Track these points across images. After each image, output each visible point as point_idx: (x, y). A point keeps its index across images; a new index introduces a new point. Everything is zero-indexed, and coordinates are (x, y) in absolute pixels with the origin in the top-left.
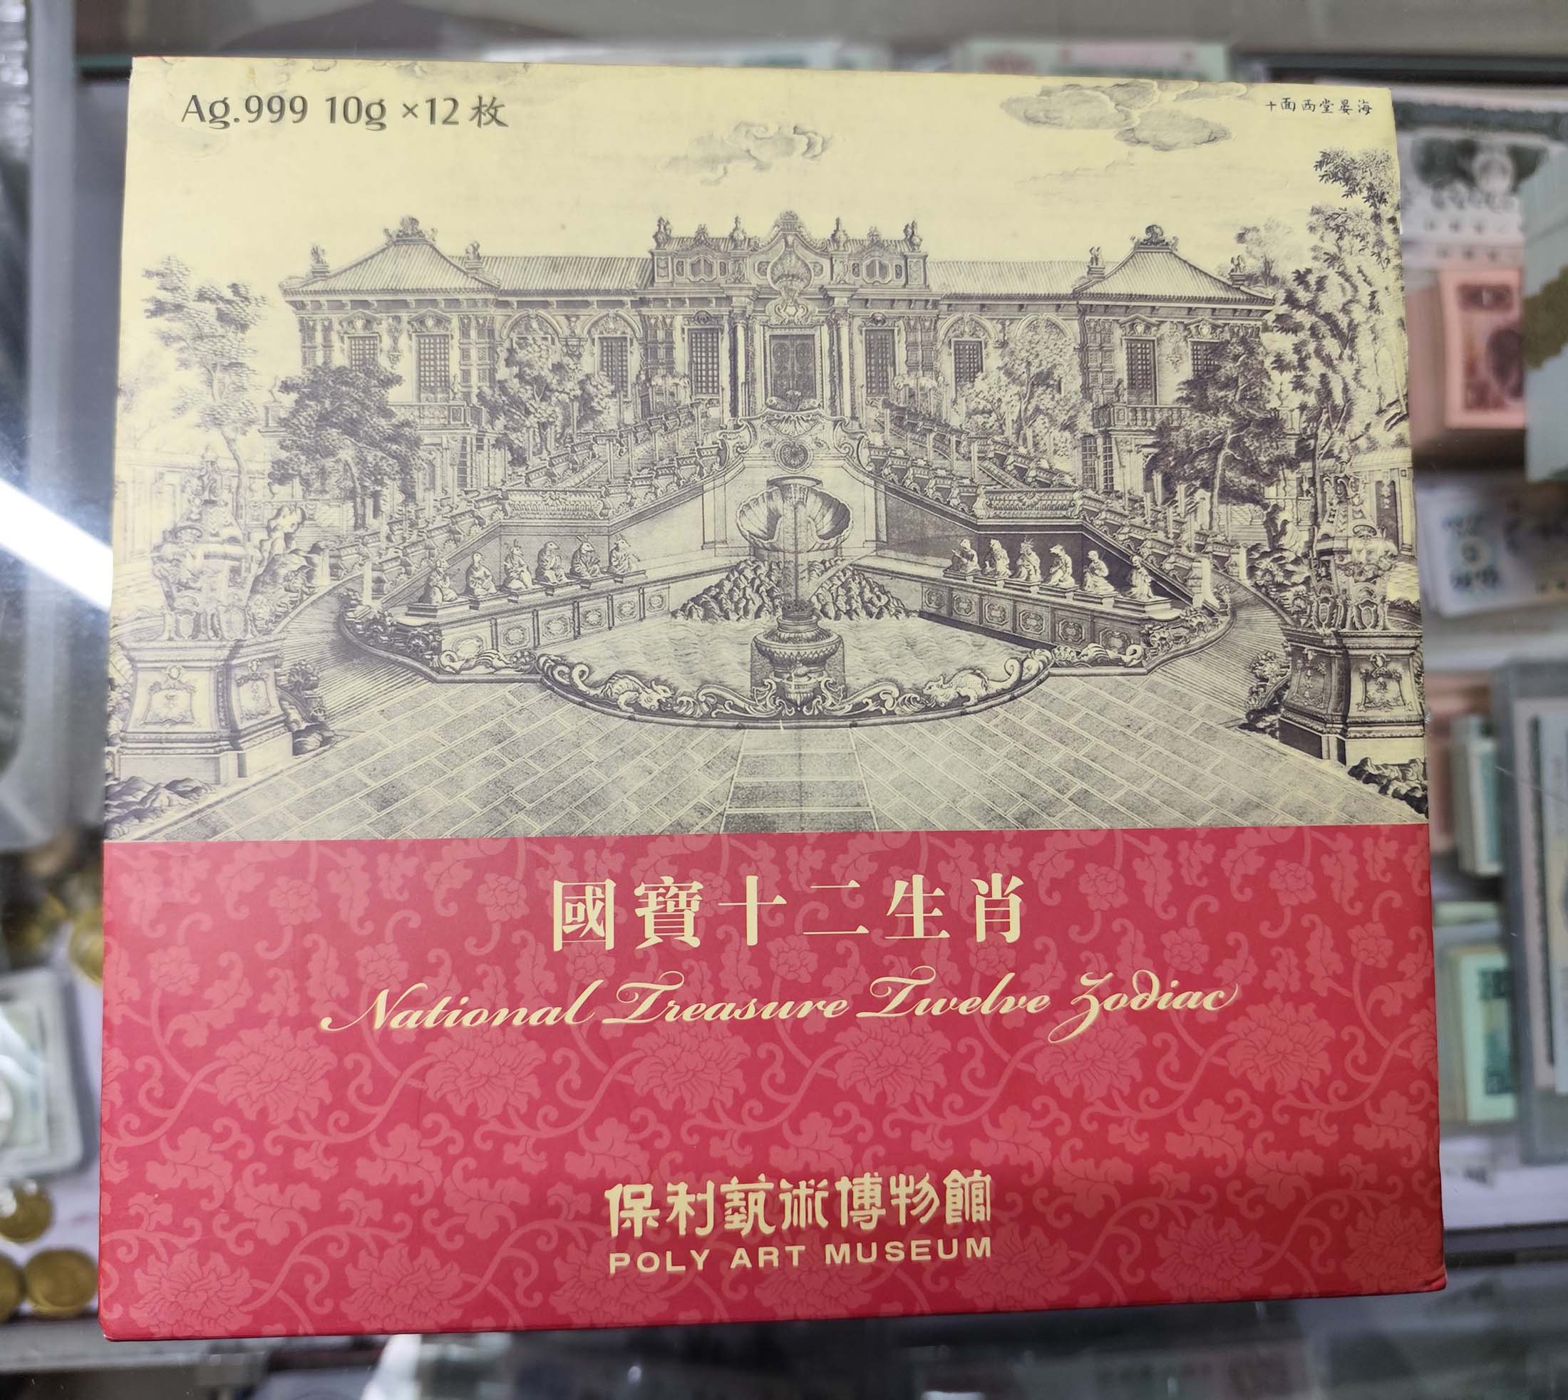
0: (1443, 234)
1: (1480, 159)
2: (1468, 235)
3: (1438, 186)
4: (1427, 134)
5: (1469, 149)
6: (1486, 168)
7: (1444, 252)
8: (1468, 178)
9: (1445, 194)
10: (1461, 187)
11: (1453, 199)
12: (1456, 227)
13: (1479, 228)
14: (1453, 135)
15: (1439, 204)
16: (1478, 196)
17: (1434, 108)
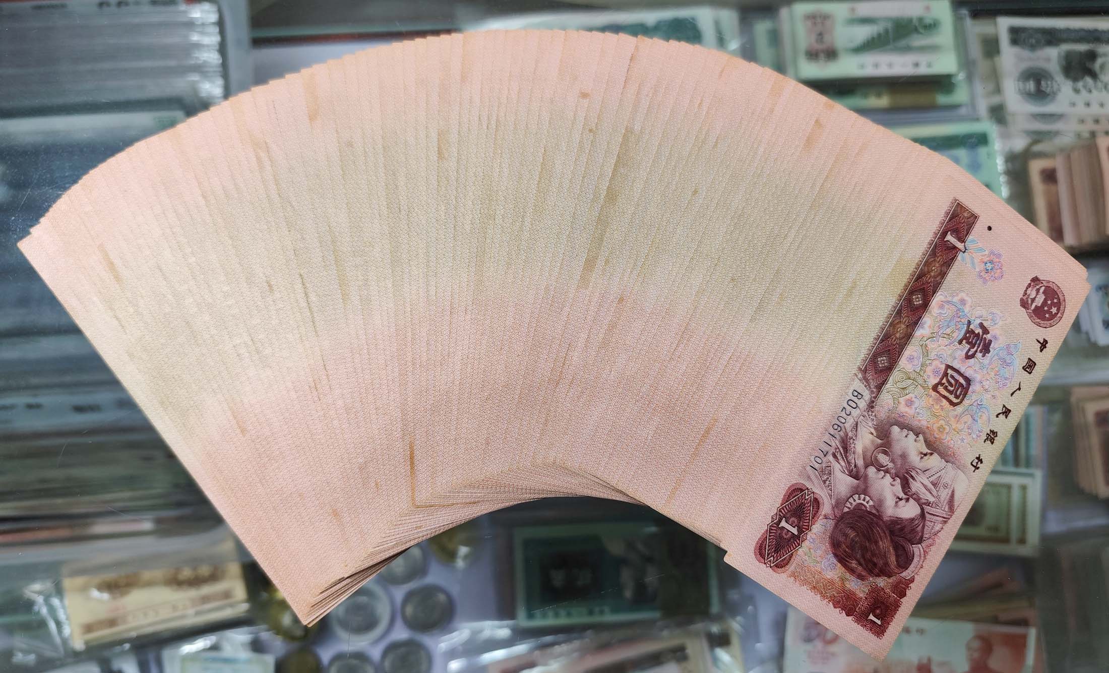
0: (1081, 110)
1: (1099, 61)
2: (1095, 110)
3: (1075, 79)
4: (1065, 47)
5: (1092, 56)
6: (1102, 67)
7: (1082, 121)
8: (1094, 75)
9: (1080, 84)
10: (1089, 80)
11: (1085, 87)
12: (1088, 105)
13: (1102, 105)
14: (1082, 47)
15: (1077, 91)
16: (1099, 84)
17: (1068, 30)
